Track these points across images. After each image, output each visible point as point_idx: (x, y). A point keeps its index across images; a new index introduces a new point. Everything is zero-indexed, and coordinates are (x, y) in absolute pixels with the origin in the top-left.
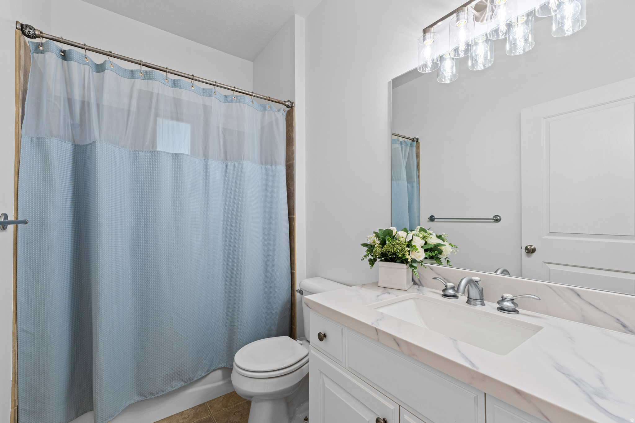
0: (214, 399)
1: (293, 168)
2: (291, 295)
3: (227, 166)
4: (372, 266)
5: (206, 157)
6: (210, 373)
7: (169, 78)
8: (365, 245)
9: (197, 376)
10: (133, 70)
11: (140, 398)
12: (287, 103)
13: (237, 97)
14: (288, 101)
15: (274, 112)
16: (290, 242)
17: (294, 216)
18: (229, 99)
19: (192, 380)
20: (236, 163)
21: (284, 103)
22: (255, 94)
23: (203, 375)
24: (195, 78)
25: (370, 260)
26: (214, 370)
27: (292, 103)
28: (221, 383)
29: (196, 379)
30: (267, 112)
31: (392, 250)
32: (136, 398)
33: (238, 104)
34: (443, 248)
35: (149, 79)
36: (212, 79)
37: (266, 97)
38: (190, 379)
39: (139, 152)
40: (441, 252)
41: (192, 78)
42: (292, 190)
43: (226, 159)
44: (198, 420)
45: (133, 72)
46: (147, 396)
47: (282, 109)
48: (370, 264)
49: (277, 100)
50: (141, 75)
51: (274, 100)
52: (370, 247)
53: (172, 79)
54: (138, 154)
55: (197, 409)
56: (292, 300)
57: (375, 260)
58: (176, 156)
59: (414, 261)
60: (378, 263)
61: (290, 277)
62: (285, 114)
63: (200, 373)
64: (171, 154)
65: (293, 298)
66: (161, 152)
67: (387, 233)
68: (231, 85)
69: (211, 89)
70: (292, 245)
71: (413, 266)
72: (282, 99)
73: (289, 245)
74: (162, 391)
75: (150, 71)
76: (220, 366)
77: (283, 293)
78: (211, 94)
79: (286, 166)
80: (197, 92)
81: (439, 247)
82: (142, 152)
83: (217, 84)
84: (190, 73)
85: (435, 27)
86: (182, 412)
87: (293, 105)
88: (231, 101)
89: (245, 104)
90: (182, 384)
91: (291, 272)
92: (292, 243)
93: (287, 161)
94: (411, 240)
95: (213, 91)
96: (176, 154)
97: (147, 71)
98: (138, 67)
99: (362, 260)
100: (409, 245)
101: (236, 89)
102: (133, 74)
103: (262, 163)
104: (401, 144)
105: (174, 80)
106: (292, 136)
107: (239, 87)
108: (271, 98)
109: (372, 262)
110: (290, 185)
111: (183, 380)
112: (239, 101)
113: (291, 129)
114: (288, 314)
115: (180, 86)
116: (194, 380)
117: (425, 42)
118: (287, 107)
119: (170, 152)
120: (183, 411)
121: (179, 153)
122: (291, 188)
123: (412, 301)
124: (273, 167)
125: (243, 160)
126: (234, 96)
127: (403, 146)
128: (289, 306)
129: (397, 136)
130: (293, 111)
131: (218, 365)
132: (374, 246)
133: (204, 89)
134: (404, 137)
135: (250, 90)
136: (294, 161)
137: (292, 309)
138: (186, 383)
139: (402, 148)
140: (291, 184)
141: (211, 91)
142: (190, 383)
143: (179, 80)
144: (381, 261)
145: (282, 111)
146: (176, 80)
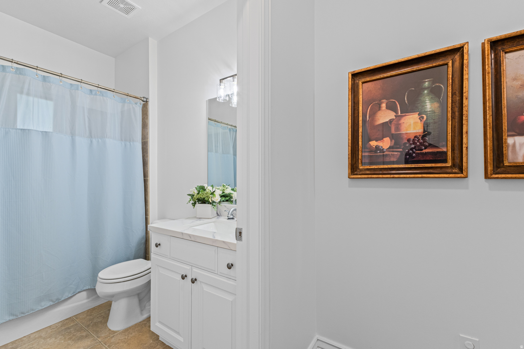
0: (80, 314)
1: (147, 144)
2: (145, 233)
3: (91, 141)
4: (194, 207)
5: (73, 134)
6: (75, 295)
7: (39, 74)
8: (189, 195)
9: (64, 297)
10: (4, 65)
11: (11, 318)
12: (143, 99)
13: (101, 92)
14: (144, 97)
15: (132, 105)
16: (145, 196)
17: (148, 178)
18: (94, 93)
19: (60, 300)
20: (100, 140)
21: (140, 98)
22: (116, 90)
23: (70, 295)
24: (63, 76)
25: (192, 204)
26: (79, 292)
27: (147, 99)
28: (86, 301)
29: (63, 299)
30: (126, 104)
31: (202, 197)
32: (8, 318)
33: (102, 97)
34: (233, 195)
35: (20, 74)
36: (79, 77)
37: (126, 93)
38: (58, 299)
39: (10, 129)
40: (231, 197)
41: (61, 76)
42: (147, 160)
43: (91, 136)
44: (65, 327)
45: (4, 67)
46: (19, 315)
47: (139, 103)
48: (193, 206)
49: (134, 96)
50: (13, 70)
51: (132, 96)
52: (192, 196)
53: (41, 75)
54: (9, 130)
55: (64, 322)
56: (146, 237)
57: (195, 203)
58: (45, 134)
59: (214, 202)
60: (198, 205)
61: (145, 220)
62: (141, 106)
63: (67, 295)
64: (41, 131)
65: (147, 236)
66: (32, 130)
67: (201, 187)
68: (96, 83)
69: (78, 85)
70: (147, 198)
71: (213, 205)
72: (138, 96)
73: (144, 198)
74: (32, 310)
75: (21, 68)
76: (85, 288)
77: (139, 233)
78: (78, 89)
79: (142, 142)
80: (65, 86)
81: (231, 195)
82: (13, 129)
83: (83, 82)
84: (58, 71)
85: (225, 80)
86: (50, 326)
87: (148, 100)
88: (96, 94)
89: (107, 98)
90: (52, 303)
91: (146, 217)
92: (146, 197)
93: (142, 139)
94: (214, 191)
95: (80, 86)
96: (46, 132)
97: (18, 68)
98: (9, 64)
99: (187, 203)
100: (213, 193)
101: (100, 86)
102: (4, 68)
103: (122, 140)
104: (230, 130)
105: (44, 76)
106: (146, 122)
107: (102, 85)
108: (130, 94)
109: (194, 204)
110: (145, 157)
111: (52, 301)
112: (103, 95)
113: (146, 117)
114: (143, 247)
115: (50, 81)
116: (61, 300)
117: (221, 86)
118: (143, 101)
119: (40, 130)
120: (52, 325)
121: (49, 131)
122: (146, 158)
123: (213, 223)
124: (131, 143)
125: (106, 138)
126: (98, 91)
127: (232, 132)
128: (144, 241)
129: (227, 125)
130: (147, 105)
131: (83, 288)
132: (194, 195)
133: (71, 84)
134: (232, 126)
135: (112, 87)
136: (148, 140)
137: (146, 243)
138: (54, 302)
139: (230, 133)
140: (146, 155)
141: (78, 87)
142: (58, 303)
143: (49, 77)
144: (199, 203)
145: (139, 104)
146: (46, 76)
